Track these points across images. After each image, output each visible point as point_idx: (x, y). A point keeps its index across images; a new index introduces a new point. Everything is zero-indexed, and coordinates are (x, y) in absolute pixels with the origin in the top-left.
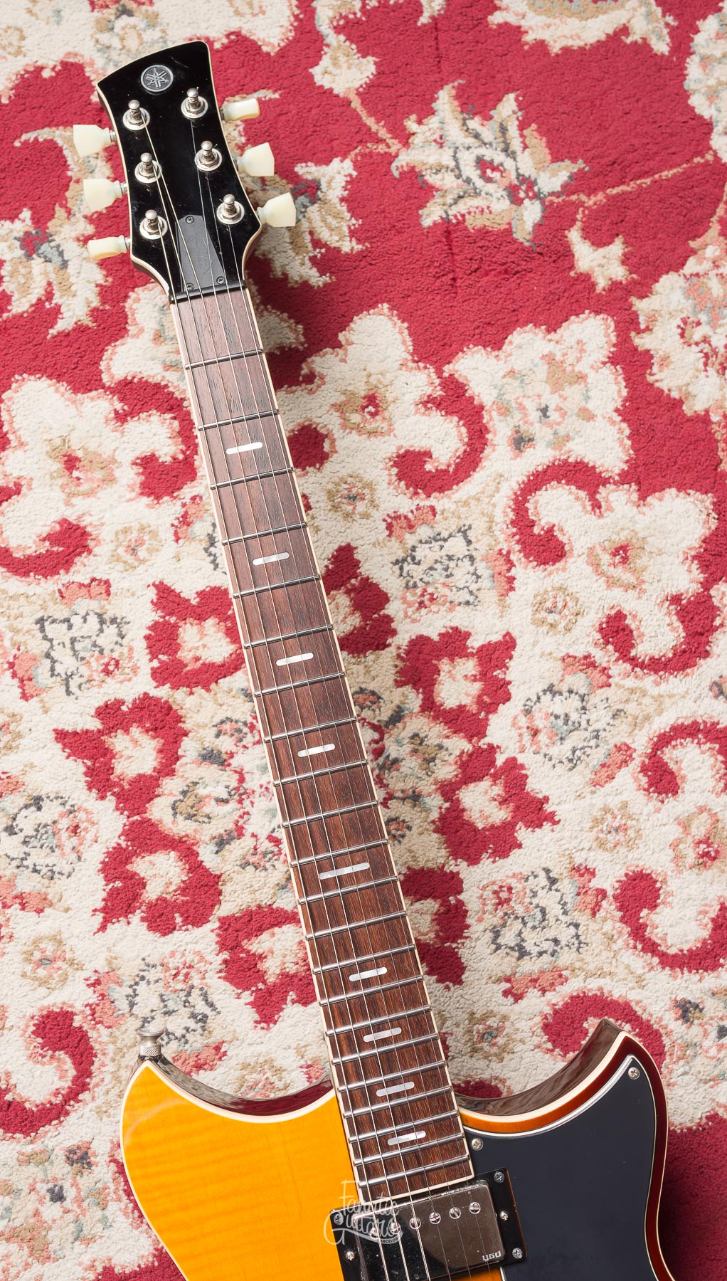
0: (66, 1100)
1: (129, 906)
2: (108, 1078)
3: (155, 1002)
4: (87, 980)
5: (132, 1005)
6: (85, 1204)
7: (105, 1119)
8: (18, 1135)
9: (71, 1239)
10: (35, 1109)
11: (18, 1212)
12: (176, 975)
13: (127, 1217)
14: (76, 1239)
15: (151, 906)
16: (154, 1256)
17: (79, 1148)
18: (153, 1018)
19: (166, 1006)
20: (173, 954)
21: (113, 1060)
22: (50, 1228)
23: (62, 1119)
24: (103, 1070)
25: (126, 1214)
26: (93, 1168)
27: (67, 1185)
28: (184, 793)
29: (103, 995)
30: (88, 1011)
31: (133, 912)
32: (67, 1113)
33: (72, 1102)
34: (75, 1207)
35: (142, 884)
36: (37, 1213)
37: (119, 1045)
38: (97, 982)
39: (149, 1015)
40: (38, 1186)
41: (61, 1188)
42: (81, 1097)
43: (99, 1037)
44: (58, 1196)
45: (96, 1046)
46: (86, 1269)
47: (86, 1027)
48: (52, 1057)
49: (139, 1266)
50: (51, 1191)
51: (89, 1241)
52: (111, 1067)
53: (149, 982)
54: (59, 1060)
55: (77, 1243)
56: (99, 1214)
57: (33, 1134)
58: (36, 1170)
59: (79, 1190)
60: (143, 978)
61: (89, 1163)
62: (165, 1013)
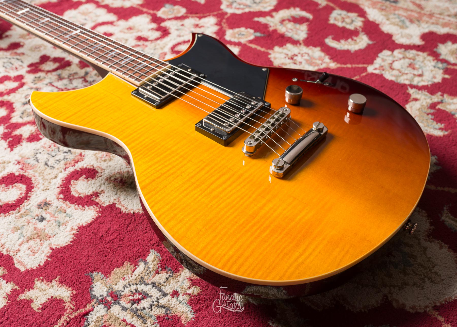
0: (27, 193)
1: (19, 141)
2: (41, 181)
3: (46, 156)
4: (14, 164)
5: (38, 161)
6: (56, 215)
7: (47, 191)
8: (11, 212)
9: (57, 227)
10: (14, 202)
11: (26, 232)
12: (50, 147)
13: (77, 209)
14: (59, 226)
15: (28, 139)
16: (98, 213)
17: (42, 202)
18: (48, 160)
19: (52, 155)
20: (45, 144)
21: (39, 176)
22: (45, 229)
23: (28, 198)
24: (37, 180)
25: (76, 209)
26: (52, 204)
27: (44, 215)
28: (23, 113)
29: (24, 164)
30: (20, 170)
31: (22, 142)
32: (29, 197)
33: (30, 193)
34: (52, 218)
35: (21, 135)
36: (35, 229)
37: (39, 171)
38: (19, 163)
39: (47, 160)
40: (31, 221)
41: (41, 216)
42: (32, 190)
43: (29, 173)
44: (42, 219)
45: (30, 176)
46: (70, 231)
47: (21, 173)
48: (13, 187)
49: (93, 219)
50: (38, 219)
51: (65, 224)
52: (40, 178)
53: (40, 153)
54: (15, 186)
55: (61, 227)
56: (65, 215)
57: (18, 208)
58: (26, 217)
59: (50, 213)
60: (37, 153)
61: (49, 204)
62: (53, 157)
